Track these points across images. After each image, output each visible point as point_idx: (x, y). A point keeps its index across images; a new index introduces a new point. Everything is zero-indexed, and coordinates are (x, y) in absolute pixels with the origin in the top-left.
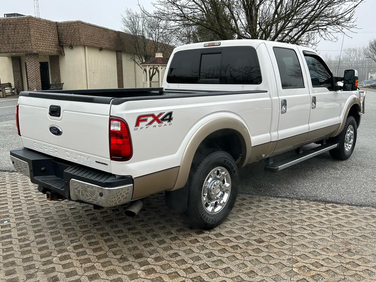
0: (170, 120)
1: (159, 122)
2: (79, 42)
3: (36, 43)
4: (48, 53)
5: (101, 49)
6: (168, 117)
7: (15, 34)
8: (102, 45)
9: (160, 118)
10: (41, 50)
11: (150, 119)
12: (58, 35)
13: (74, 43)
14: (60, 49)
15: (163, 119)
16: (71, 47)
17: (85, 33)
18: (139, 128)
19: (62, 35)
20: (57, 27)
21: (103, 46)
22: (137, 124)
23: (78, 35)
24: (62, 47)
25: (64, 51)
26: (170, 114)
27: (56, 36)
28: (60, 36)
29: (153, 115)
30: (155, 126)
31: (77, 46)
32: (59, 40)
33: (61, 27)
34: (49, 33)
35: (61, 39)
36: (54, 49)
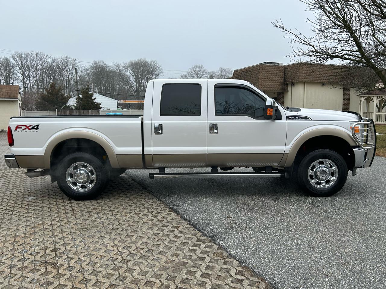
0: (37, 129)
1: (29, 129)
2: (298, 80)
3: (262, 83)
4: (272, 90)
5: (323, 84)
6: (36, 127)
7: (251, 78)
8: (324, 80)
9: (30, 127)
10: (265, 88)
11: (24, 127)
12: (285, 75)
13: (294, 81)
14: (284, 87)
15: (32, 128)
16: (293, 84)
17: (306, 71)
18: (17, 131)
19: (287, 75)
20: (285, 69)
21: (326, 81)
22: (16, 129)
23: (298, 74)
24: (287, 85)
25: (288, 88)
26: (38, 126)
27: (282, 77)
28: (286, 76)
29: (26, 126)
30: (27, 131)
31: (297, 83)
32: (285, 79)
33: (288, 68)
34: (276, 75)
35: (286, 79)
36: (278, 87)
